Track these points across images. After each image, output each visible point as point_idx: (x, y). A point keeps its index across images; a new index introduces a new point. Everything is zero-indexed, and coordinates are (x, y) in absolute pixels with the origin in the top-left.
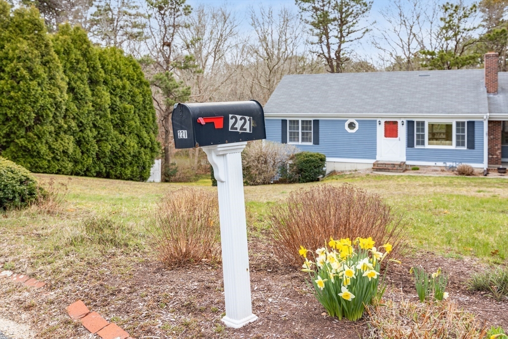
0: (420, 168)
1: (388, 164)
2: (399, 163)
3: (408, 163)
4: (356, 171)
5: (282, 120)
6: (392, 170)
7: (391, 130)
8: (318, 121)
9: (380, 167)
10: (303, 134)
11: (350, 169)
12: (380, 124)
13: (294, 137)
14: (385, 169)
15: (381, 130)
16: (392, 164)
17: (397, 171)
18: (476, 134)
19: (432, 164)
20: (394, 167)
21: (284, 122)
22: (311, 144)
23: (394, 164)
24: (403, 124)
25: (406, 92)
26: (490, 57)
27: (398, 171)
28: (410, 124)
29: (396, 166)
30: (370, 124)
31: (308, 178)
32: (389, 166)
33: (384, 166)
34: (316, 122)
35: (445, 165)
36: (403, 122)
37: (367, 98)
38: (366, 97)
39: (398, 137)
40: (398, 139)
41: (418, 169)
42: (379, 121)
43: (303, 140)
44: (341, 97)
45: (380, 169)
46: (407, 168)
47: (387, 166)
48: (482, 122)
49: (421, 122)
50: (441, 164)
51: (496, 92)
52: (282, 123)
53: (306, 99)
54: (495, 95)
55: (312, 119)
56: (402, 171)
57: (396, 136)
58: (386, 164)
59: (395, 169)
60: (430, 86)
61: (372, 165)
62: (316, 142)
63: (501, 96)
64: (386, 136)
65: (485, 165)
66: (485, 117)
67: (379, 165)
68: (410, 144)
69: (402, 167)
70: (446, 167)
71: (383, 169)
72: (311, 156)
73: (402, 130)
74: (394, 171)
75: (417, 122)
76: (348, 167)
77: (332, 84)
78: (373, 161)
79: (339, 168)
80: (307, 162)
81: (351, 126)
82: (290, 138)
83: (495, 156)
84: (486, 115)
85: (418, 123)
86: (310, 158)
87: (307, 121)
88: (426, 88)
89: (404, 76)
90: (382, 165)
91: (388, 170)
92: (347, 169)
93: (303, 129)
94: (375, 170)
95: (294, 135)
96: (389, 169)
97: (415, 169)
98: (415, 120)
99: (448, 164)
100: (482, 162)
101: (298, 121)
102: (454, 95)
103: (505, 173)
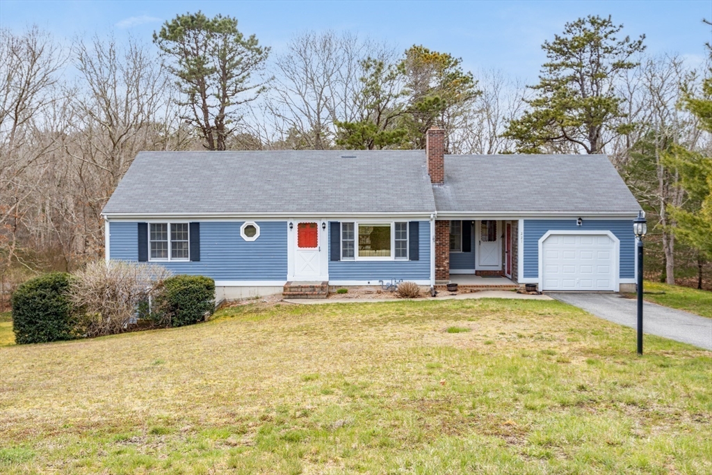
0: (349, 290)
1: (305, 287)
2: (320, 284)
3: (332, 283)
4: (257, 298)
5: (139, 224)
6: (311, 296)
7: (307, 236)
8: (198, 223)
9: (294, 292)
10: (174, 245)
11: (248, 296)
12: (292, 227)
13: (159, 250)
14: (302, 295)
15: (293, 236)
16: (311, 287)
17: (318, 296)
18: (420, 239)
19: (364, 283)
20: (314, 291)
21: (142, 227)
22: (188, 260)
23: (313, 287)
24: (324, 228)
25: (327, 181)
26: (435, 134)
27: (320, 297)
28: (334, 226)
29: (317, 289)
30: (276, 228)
31: (187, 318)
32: (307, 289)
33: (299, 290)
34: (195, 226)
35: (381, 284)
36: (324, 224)
37: (271, 190)
38: (270, 187)
39: (318, 246)
40: (317, 248)
41: (346, 292)
42: (291, 224)
43: (174, 255)
44: (232, 186)
45: (294, 295)
46: (331, 291)
47: (303, 290)
48: (428, 223)
49: (349, 223)
50: (375, 282)
51: (442, 182)
52: (139, 228)
53: (177, 189)
54: (440, 185)
55: (188, 222)
56: (325, 296)
57: (315, 245)
58: (302, 287)
59: (315, 294)
60: (358, 173)
61: (282, 290)
62: (196, 257)
63: (447, 187)
64: (300, 245)
65: (431, 282)
66: (432, 216)
67: (292, 289)
68: (334, 256)
69: (325, 291)
70: (382, 286)
71: (298, 294)
72: (192, 282)
73: (323, 236)
74: (314, 297)
75: (343, 223)
76: (246, 294)
77: (217, 167)
78: (283, 283)
79: (231, 295)
80: (185, 292)
81: (250, 230)
82: (153, 252)
83: (442, 268)
84: (433, 213)
85: (345, 225)
86: (191, 285)
87: (180, 225)
88: (352, 174)
89: (321, 157)
90: (296, 289)
91: (305, 296)
92: (243, 297)
93: (173, 237)
94: (287, 296)
95: (159, 247)
96: (307, 295)
97: (343, 291)
98: (341, 221)
99: (386, 282)
100: (428, 278)
101: (165, 225)
102: (390, 185)
103: (455, 291)
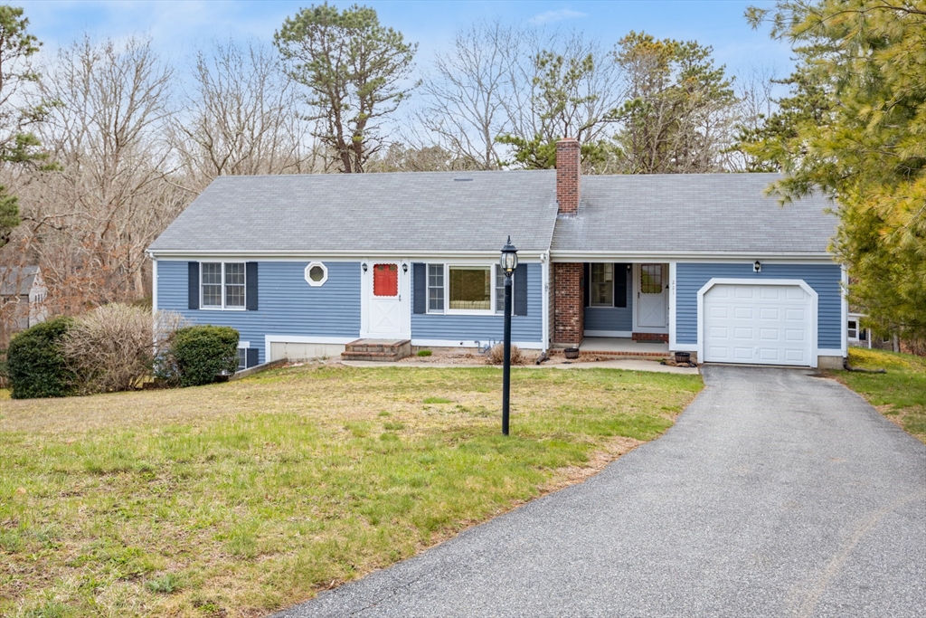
0: (434, 352)
1: (372, 346)
2: (391, 344)
3: (416, 342)
4: (324, 359)
5: (190, 263)
6: (376, 358)
7: (385, 282)
8: (256, 263)
9: (357, 353)
10: (229, 289)
11: (314, 356)
12: (366, 270)
13: (212, 296)
14: (364, 355)
15: (367, 280)
16: (378, 346)
17: (384, 358)
18: (528, 288)
19: (456, 343)
20: (383, 351)
21: (193, 267)
22: (243, 308)
23: (382, 346)
24: (406, 270)
25: (423, 210)
26: (565, 147)
27: (387, 359)
28: (419, 269)
29: (386, 350)
30: (350, 269)
32: (374, 349)
33: (365, 349)
34: (253, 267)
35: (477, 345)
36: (405, 265)
37: (351, 222)
38: (351, 219)
39: (398, 295)
40: (397, 297)
41: (429, 354)
42: (365, 265)
43: (229, 302)
44: (306, 218)
45: (355, 355)
46: (414, 352)
47: (369, 349)
48: (539, 266)
49: (438, 265)
50: (470, 343)
51: (574, 211)
52: (189, 268)
53: (242, 221)
54: (572, 216)
55: (244, 261)
56: (393, 359)
57: (395, 294)
58: (368, 346)
59: (381, 356)
60: (467, 200)
61: (343, 350)
62: (253, 305)
63: (581, 218)
64: (376, 293)
65: (543, 345)
66: (542, 256)
67: (356, 349)
68: (418, 308)
69: (400, 351)
70: (479, 348)
71: (360, 355)
73: (405, 282)
74: (379, 358)
75: (430, 265)
76: (311, 353)
77: (298, 194)
78: (349, 340)
79: (293, 353)
81: (316, 273)
82: (205, 298)
83: (569, 328)
84: (544, 252)
85: (432, 267)
86: (200, 337)
87: (235, 265)
88: (459, 202)
89: (429, 180)
90: (360, 349)
91: (369, 358)
92: (308, 356)
93: (228, 281)
94: (347, 357)
95: (213, 292)
96: (371, 356)
97: (425, 353)
98: (427, 262)
99: (484, 343)
100: (539, 339)
101: (218, 265)
102: (501, 216)
103: (576, 357)
